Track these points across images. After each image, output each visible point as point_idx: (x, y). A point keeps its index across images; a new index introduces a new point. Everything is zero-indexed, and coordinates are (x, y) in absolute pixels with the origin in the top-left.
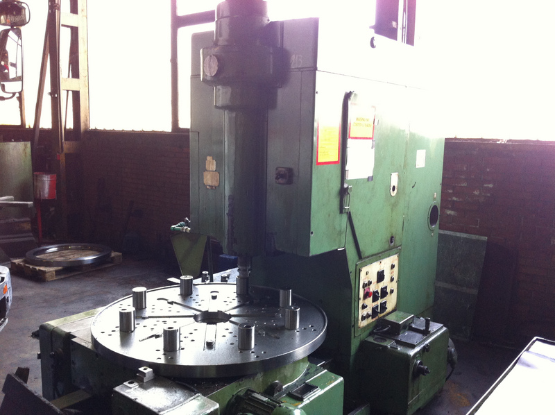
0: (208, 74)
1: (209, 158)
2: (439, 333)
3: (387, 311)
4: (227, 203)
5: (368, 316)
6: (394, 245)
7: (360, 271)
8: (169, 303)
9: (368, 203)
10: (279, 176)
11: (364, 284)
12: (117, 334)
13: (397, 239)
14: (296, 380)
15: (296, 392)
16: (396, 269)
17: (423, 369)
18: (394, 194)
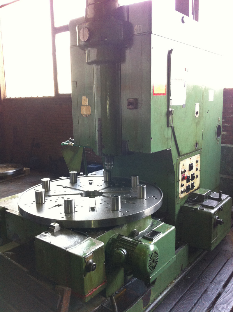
0: (83, 40)
1: (84, 97)
2: (227, 200)
3: (195, 188)
4: (97, 123)
5: (184, 191)
6: (198, 148)
7: (179, 163)
8: (64, 187)
9: (183, 121)
10: (130, 104)
11: (182, 171)
12: (35, 205)
13: (199, 144)
14: (146, 229)
15: (148, 235)
16: (199, 163)
17: (220, 221)
18: (197, 116)
